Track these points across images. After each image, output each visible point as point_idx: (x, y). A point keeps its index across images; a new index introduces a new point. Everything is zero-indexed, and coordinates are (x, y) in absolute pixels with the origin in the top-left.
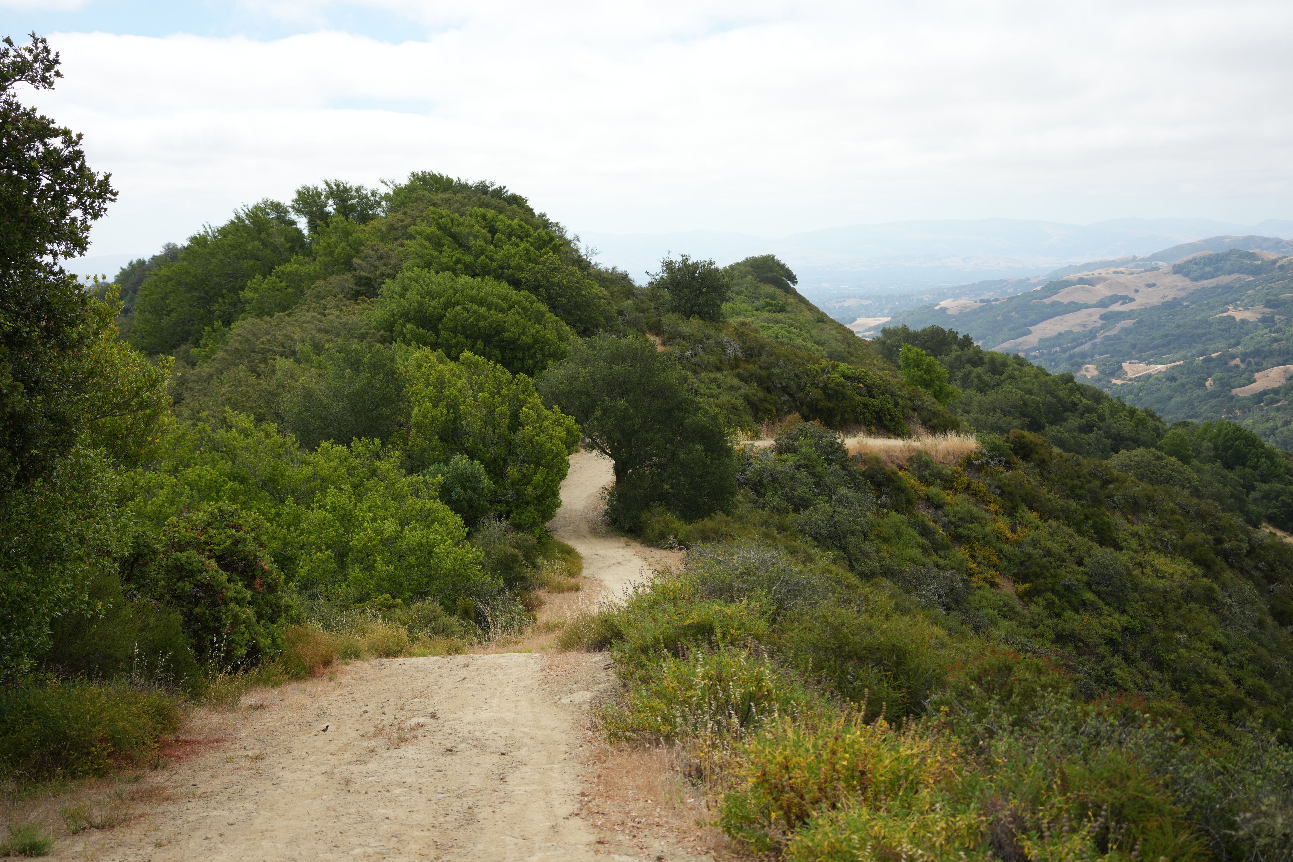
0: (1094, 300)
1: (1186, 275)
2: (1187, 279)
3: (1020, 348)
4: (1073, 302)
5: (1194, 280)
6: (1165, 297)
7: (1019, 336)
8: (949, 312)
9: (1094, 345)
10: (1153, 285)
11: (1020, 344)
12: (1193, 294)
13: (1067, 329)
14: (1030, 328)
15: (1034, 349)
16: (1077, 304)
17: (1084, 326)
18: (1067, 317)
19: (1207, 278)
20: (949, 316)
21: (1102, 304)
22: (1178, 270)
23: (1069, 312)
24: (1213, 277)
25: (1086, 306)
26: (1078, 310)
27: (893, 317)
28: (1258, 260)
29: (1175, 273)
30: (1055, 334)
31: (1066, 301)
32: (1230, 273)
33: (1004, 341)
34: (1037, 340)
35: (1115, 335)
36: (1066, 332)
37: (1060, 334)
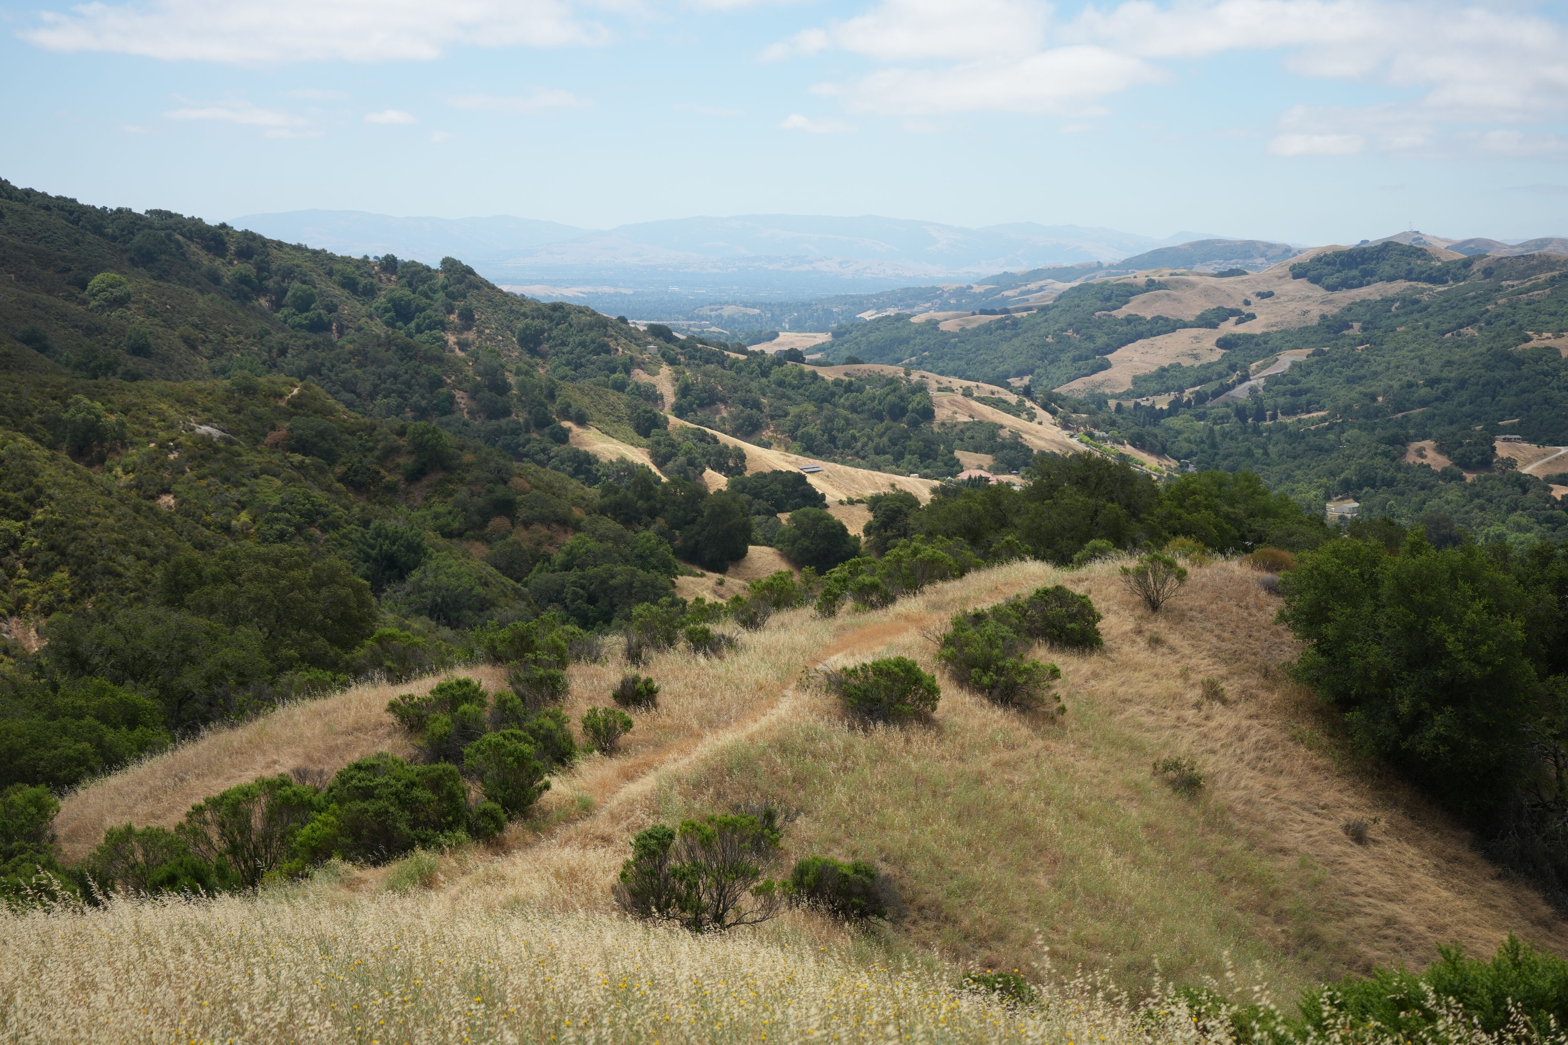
0: (1190, 315)
1: (1315, 280)
2: (1317, 286)
3: (1108, 391)
4: (1160, 318)
5: (1332, 288)
6: (1305, 313)
7: (1094, 371)
8: (944, 327)
9: (1253, 390)
10: (1270, 294)
11: (1102, 384)
12: (1350, 310)
13: (1173, 362)
14: (1109, 357)
15: (1128, 394)
16: (1166, 320)
17: (1196, 357)
18: (1160, 340)
19: (1351, 287)
20: (944, 333)
21: (1208, 321)
22: (1299, 272)
23: (1158, 334)
24: (1361, 285)
25: (1185, 326)
26: (1174, 330)
27: (835, 335)
28: (1432, 259)
29: (1296, 277)
30: (1154, 369)
31: (1148, 314)
32: (1391, 279)
33: (1069, 380)
34: (1129, 379)
35: (1284, 375)
36: (1171, 366)
37: (1163, 370)
